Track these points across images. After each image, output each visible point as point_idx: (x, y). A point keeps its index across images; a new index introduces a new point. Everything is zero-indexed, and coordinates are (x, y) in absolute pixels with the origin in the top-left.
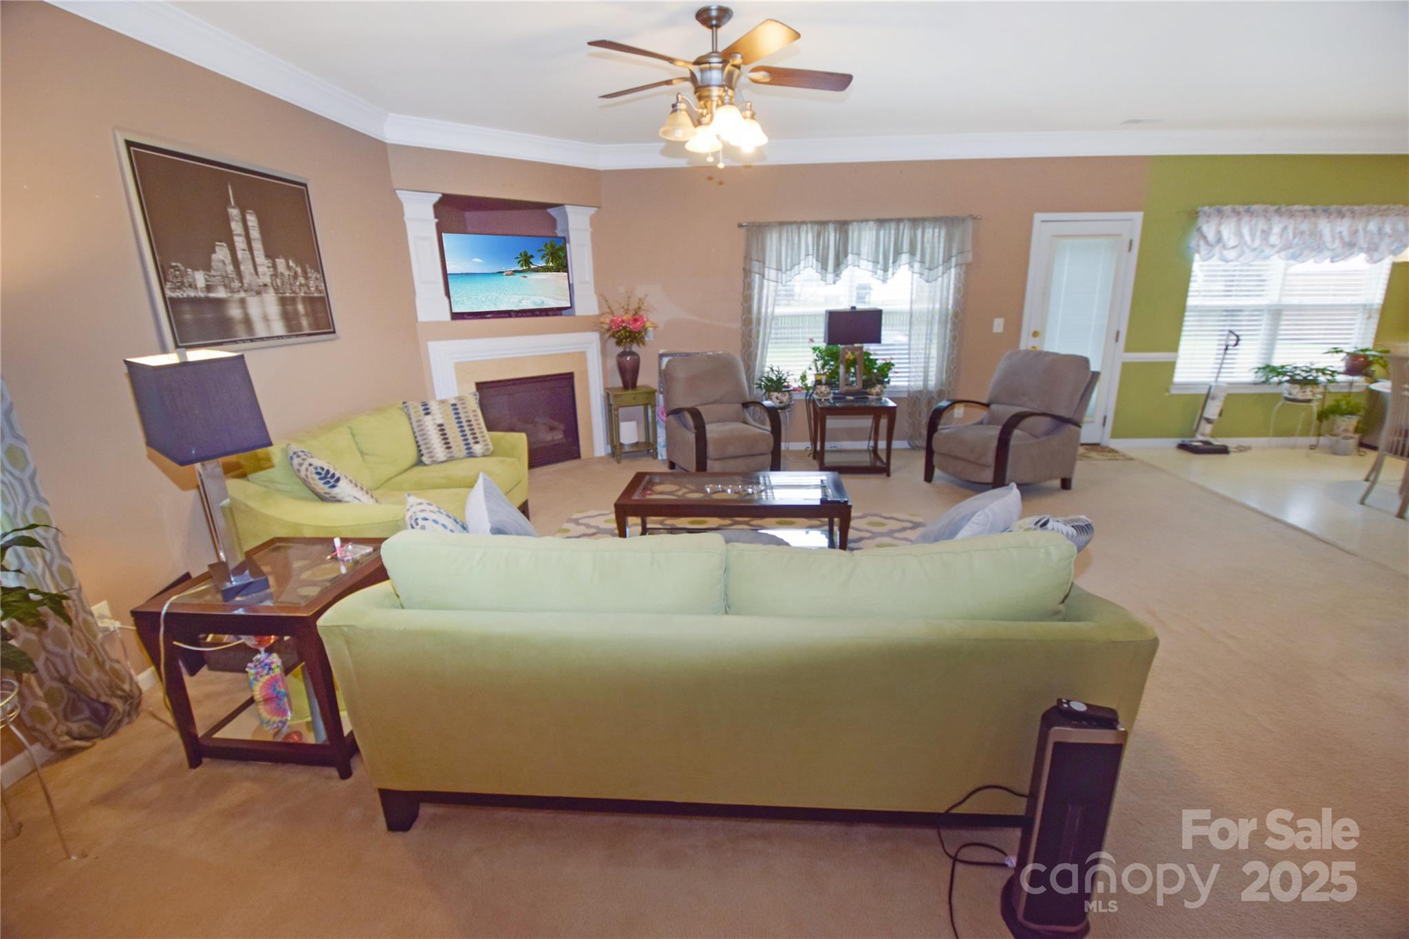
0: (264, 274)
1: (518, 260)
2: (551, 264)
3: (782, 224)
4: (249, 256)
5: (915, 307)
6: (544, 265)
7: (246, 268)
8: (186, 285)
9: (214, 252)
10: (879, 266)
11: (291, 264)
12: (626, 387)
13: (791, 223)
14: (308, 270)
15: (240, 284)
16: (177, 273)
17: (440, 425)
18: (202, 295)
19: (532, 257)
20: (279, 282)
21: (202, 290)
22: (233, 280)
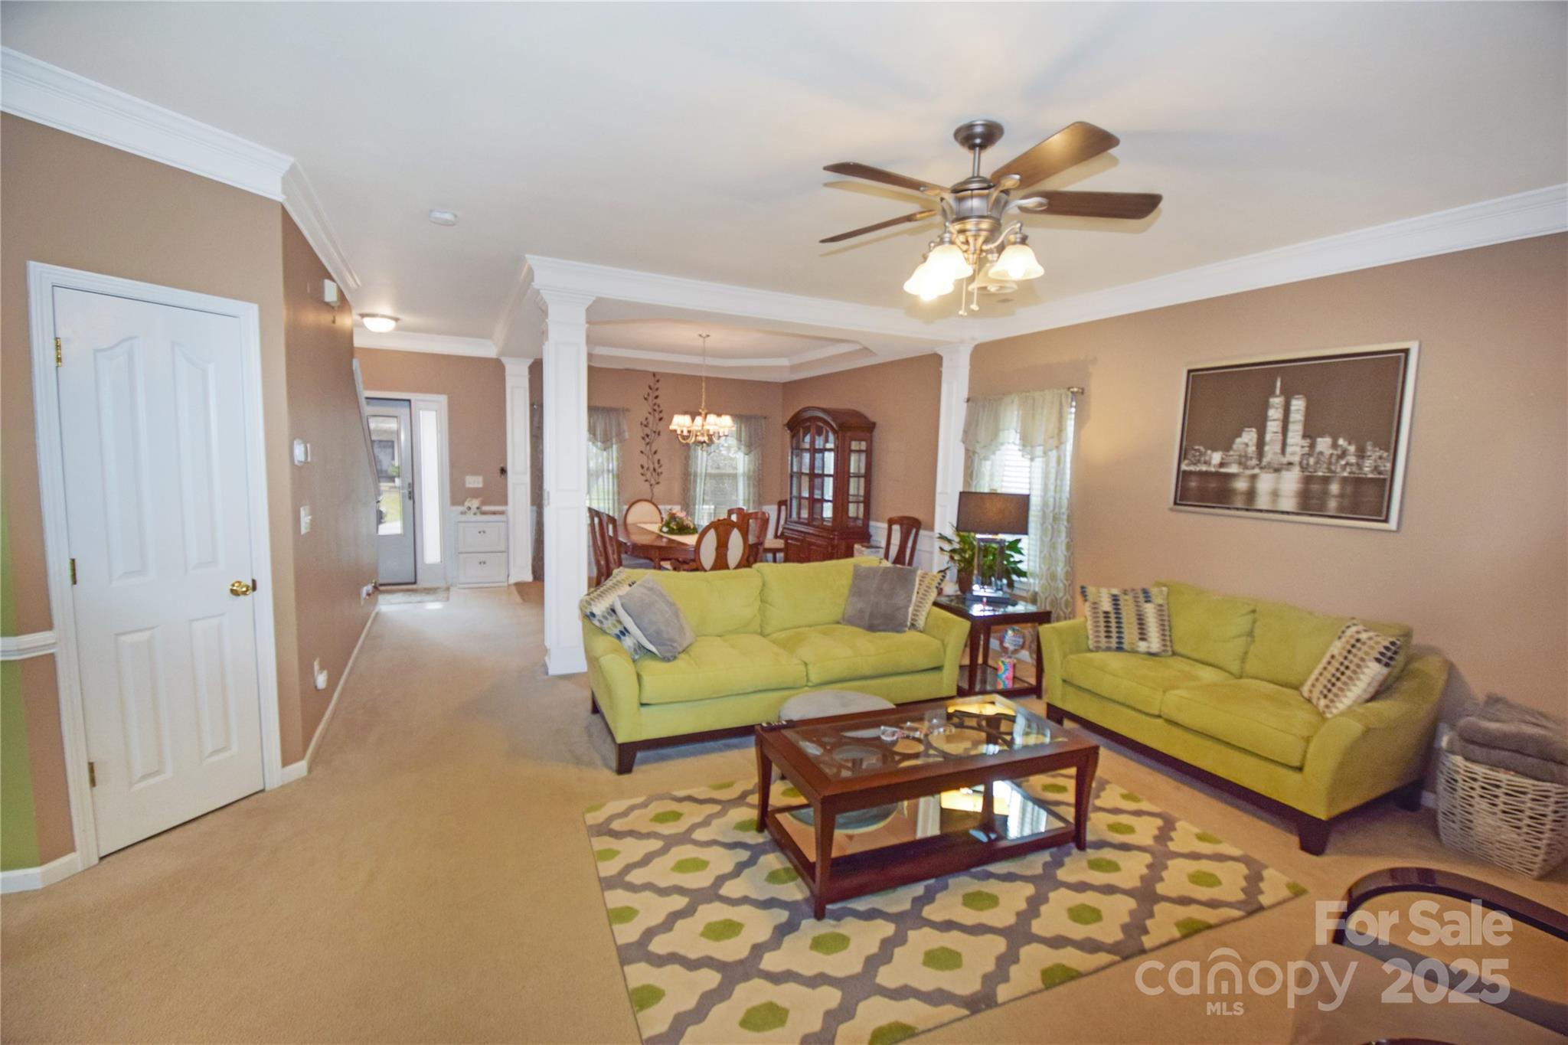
0: (1293, 454)
4: (1281, 437)
7: (1271, 450)
8: (1202, 462)
9: (1241, 436)
11: (1341, 442)
15: (1258, 463)
18: (1213, 470)
20: (1312, 461)
21: (1214, 466)
22: (1251, 458)
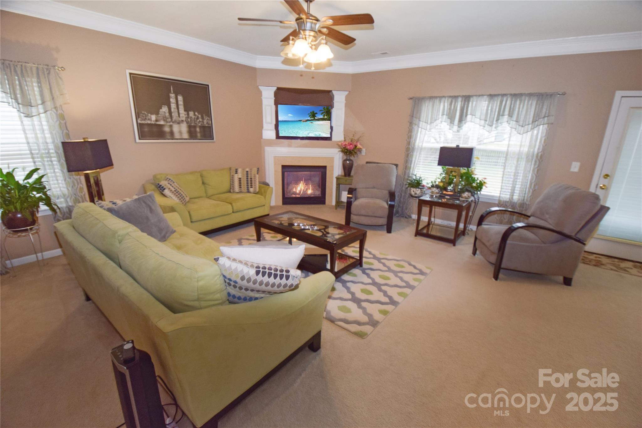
0: (183, 117)
1: (309, 115)
2: (326, 117)
3: (431, 98)
4: (177, 111)
5: (510, 149)
6: (322, 117)
7: (175, 115)
8: (147, 119)
9: (161, 108)
10: (487, 123)
11: (196, 113)
12: (345, 175)
13: (436, 97)
14: (204, 116)
15: (171, 120)
16: (144, 115)
17: (240, 178)
18: (153, 123)
19: (316, 113)
20: (189, 120)
21: (153, 121)
22: (168, 118)
